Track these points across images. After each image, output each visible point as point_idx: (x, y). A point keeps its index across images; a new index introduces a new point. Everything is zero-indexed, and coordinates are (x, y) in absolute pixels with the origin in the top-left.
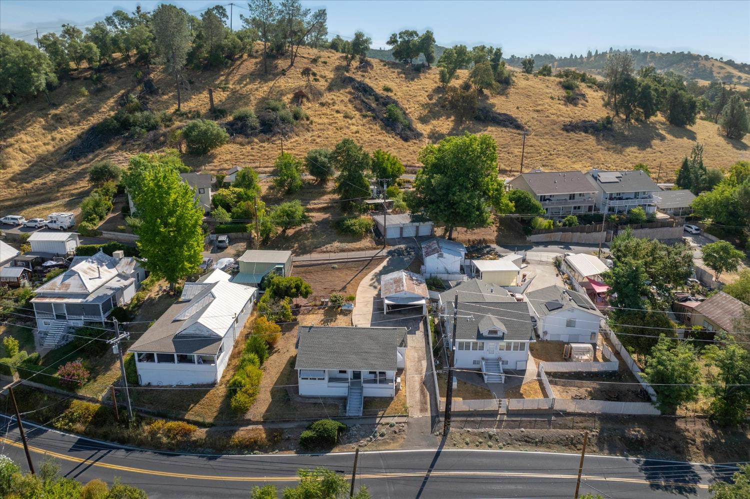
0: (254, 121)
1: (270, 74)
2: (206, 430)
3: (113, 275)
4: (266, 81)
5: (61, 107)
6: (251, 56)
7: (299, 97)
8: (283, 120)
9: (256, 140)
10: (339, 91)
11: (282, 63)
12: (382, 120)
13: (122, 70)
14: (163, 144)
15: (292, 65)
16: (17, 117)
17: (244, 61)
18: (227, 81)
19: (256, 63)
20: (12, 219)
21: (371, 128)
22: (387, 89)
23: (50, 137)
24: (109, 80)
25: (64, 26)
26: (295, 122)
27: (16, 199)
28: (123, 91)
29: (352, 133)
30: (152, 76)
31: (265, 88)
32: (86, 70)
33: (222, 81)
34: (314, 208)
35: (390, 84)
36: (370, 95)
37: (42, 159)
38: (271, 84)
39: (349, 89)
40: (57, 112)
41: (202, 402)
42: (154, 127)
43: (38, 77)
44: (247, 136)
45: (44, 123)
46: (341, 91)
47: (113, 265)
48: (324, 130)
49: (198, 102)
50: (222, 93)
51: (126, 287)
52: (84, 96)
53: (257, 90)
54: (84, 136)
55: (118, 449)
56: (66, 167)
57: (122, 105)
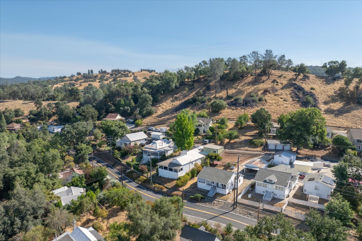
0: (241, 101)
1: (257, 83)
2: (167, 189)
3: (167, 146)
4: (254, 85)
5: (178, 94)
6: (251, 75)
7: (266, 91)
8: (254, 101)
9: (239, 108)
10: (286, 89)
11: (264, 78)
12: (301, 102)
13: (202, 81)
14: (205, 108)
15: (268, 79)
16: (165, 97)
17: (248, 77)
18: (238, 86)
19: (253, 78)
20: (152, 128)
21: (294, 106)
22: (312, 89)
23: (172, 104)
24: (196, 85)
25: (185, 67)
26: (258, 102)
27: (155, 122)
28: (199, 89)
29: (284, 107)
30: (211, 84)
31: (252, 88)
32: (190, 82)
33: (236, 85)
34: (247, 135)
35: (314, 86)
36: (301, 91)
37: (167, 111)
38: (255, 87)
39: (292, 89)
40: (177, 96)
41: (171, 183)
42: (204, 102)
43: (172, 84)
44: (236, 106)
45: (172, 99)
46: (288, 90)
47: (168, 143)
48: (270, 106)
49: (223, 94)
50: (234, 90)
51: (169, 150)
52: (186, 91)
53: (249, 89)
54: (181, 104)
55: (145, 189)
56: (173, 114)
57: (197, 94)
